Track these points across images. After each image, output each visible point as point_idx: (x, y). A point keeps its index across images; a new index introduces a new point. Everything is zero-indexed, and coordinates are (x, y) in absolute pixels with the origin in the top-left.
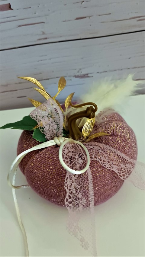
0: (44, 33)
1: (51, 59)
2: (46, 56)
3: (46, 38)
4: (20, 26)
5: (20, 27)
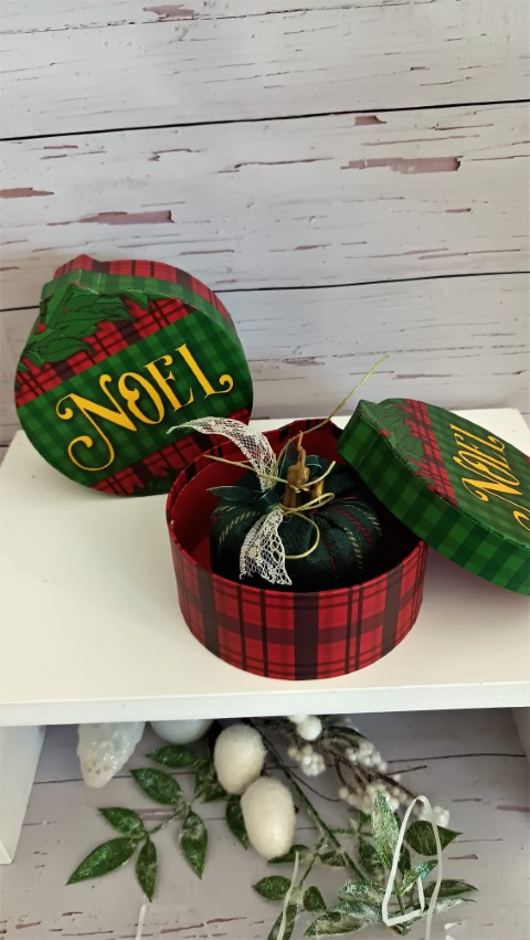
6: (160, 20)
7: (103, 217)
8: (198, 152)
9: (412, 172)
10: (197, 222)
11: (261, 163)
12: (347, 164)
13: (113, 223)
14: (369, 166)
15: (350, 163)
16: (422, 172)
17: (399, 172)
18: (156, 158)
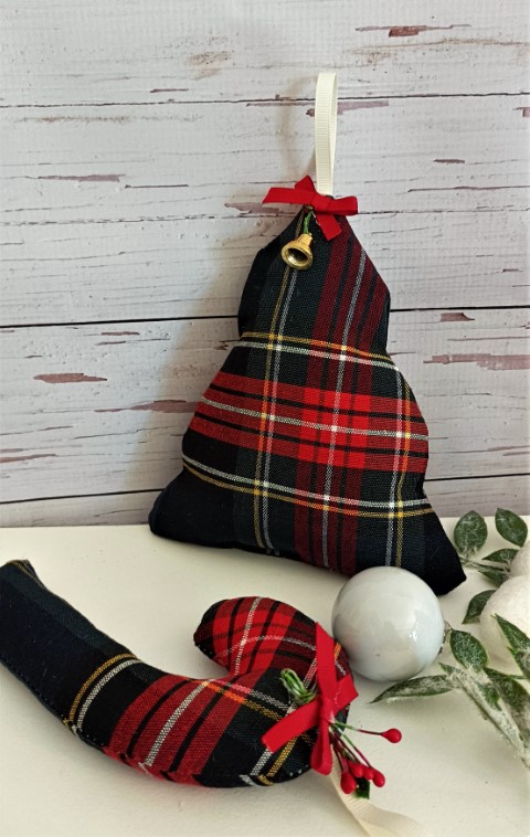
6: (242, 216)
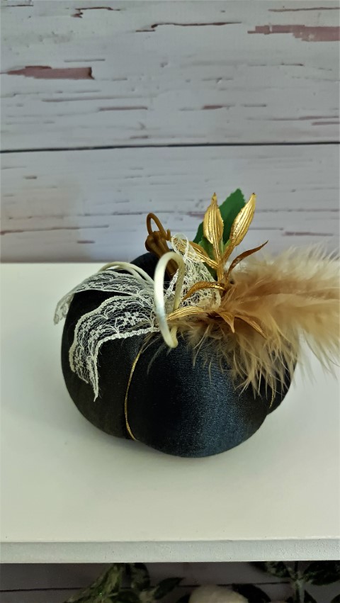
0: (143, 127)
1: (149, 176)
2: (141, 169)
3: (146, 137)
4: (102, 109)
5: (102, 112)
7: (29, 71)
8: (119, 10)
9: (312, 40)
10: (114, 80)
11: (175, 24)
12: (253, 29)
13: (38, 77)
14: (273, 32)
15: (257, 28)
16: (321, 40)
17: (300, 39)
18: (79, 15)
